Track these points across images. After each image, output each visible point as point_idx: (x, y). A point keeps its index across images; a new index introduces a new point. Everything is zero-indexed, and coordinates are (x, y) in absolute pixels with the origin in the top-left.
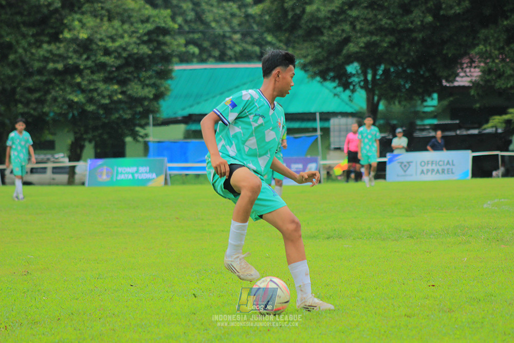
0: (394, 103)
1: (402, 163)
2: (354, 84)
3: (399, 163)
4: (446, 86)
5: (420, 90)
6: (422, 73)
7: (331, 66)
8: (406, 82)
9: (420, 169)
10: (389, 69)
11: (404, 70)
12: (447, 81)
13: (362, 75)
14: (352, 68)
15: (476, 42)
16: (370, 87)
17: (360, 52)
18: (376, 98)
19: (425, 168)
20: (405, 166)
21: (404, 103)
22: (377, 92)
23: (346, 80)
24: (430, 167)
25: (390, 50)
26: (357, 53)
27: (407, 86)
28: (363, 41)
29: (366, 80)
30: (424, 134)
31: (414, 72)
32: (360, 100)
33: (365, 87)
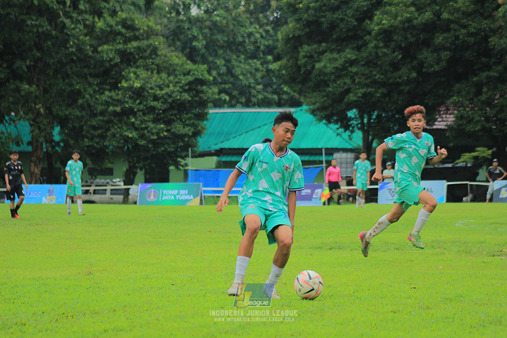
1: (391, 189)
2: (353, 126)
3: (388, 189)
7: (335, 111)
8: (395, 125)
10: (381, 115)
11: (393, 116)
13: (359, 119)
14: (352, 113)
15: (452, 94)
16: (366, 128)
17: (358, 101)
18: (370, 137)
20: (393, 192)
22: (371, 133)
23: (347, 123)
25: (382, 99)
26: (356, 101)
27: (396, 128)
28: (360, 92)
29: (362, 123)
31: (401, 117)
32: (358, 139)
33: (361, 129)
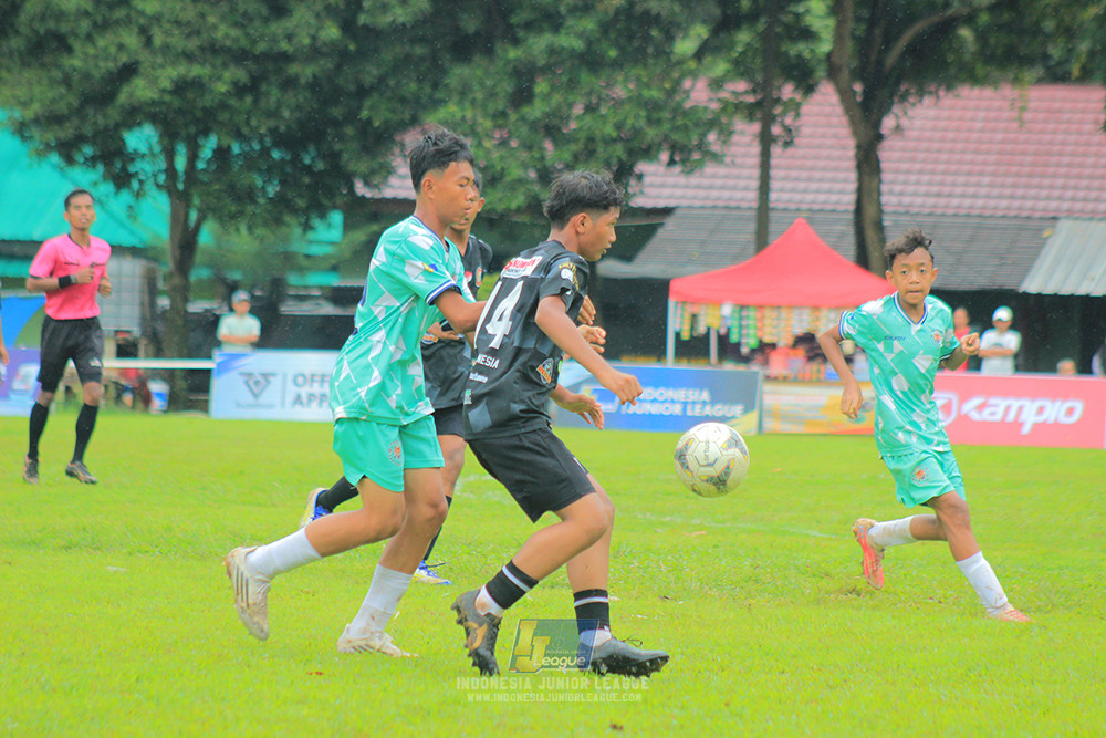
0: (238, 230)
1: (249, 375)
2: (142, 177)
3: (241, 374)
4: (363, 197)
5: (301, 203)
6: (307, 161)
7: (88, 131)
8: (268, 181)
9: (292, 391)
10: (229, 147)
11: (265, 152)
12: (367, 183)
13: (162, 157)
14: (140, 139)
15: (439, 95)
16: (181, 187)
17: (161, 103)
18: (194, 216)
19: (304, 391)
20: (257, 383)
21: (259, 231)
22: (196, 201)
23: (124, 169)
24: (316, 389)
25: (233, 102)
26: (153, 102)
27: (272, 190)
28: (169, 75)
29: (171, 171)
30: (306, 309)
31: (288, 158)
32: (154, 218)
33: (170, 188)
